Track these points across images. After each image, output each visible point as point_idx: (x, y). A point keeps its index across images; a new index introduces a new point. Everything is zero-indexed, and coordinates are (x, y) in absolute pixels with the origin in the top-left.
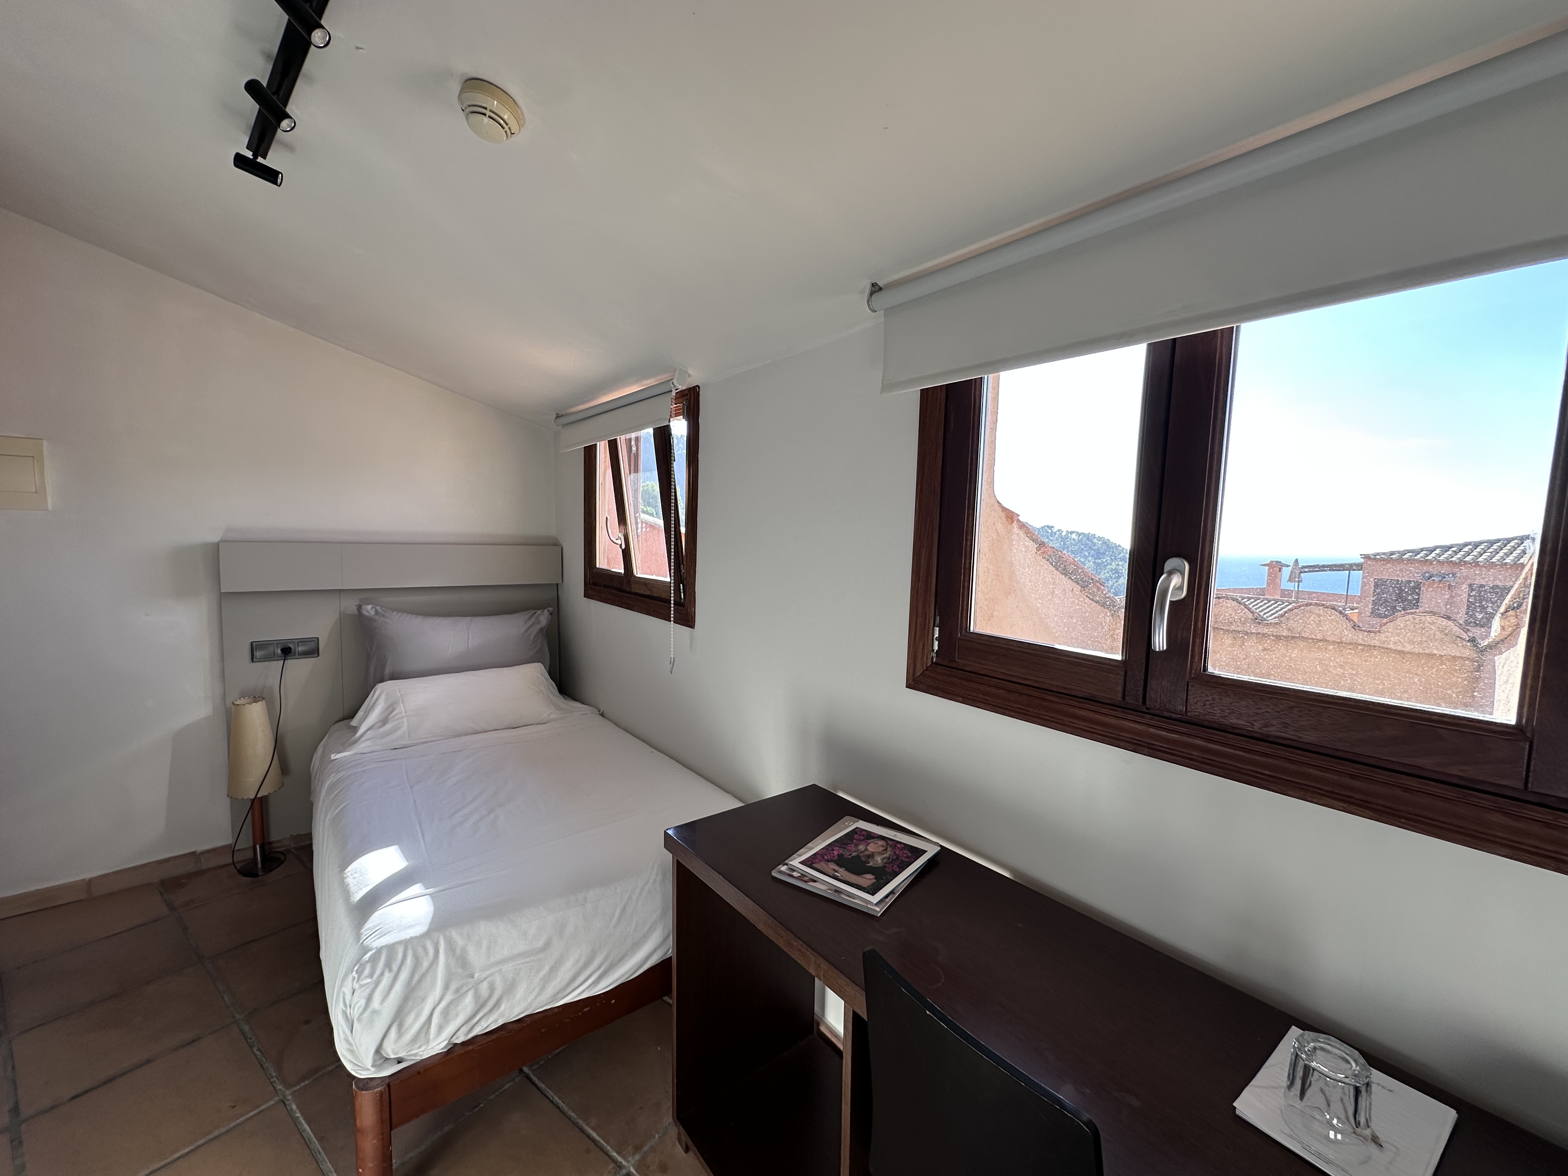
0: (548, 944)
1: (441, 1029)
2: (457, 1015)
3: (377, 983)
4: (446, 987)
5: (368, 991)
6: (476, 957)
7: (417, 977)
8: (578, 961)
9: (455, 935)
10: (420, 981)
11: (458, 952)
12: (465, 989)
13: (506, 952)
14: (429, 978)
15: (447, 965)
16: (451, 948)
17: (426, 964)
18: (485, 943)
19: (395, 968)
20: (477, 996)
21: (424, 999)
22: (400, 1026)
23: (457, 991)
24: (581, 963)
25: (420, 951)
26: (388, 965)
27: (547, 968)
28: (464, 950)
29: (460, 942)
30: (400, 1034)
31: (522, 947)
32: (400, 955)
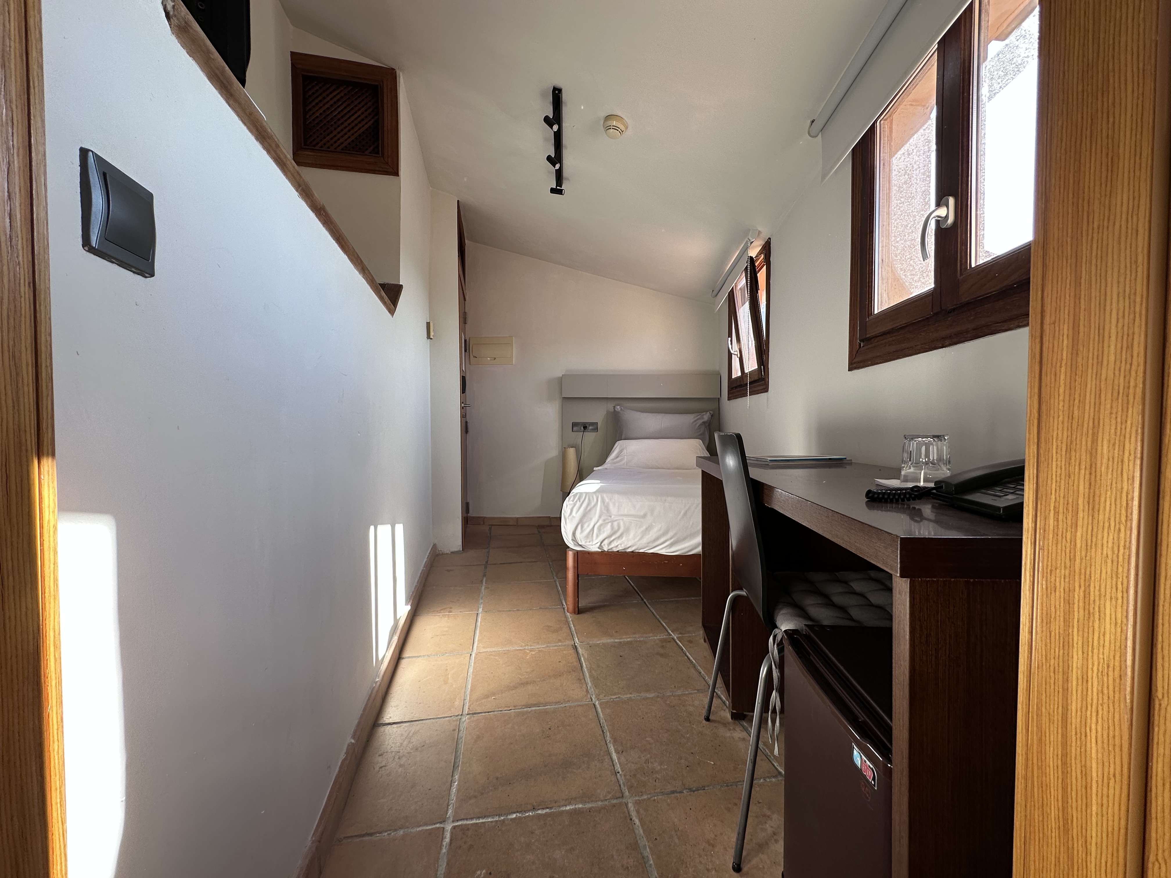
0: (644, 516)
1: (597, 536)
2: (604, 532)
3: (575, 505)
4: (600, 517)
5: (571, 507)
6: (613, 510)
7: (589, 508)
8: (660, 530)
9: (605, 496)
10: (590, 510)
11: (606, 504)
12: (607, 521)
13: (626, 512)
14: (593, 511)
15: (601, 508)
16: (603, 501)
17: (593, 504)
18: (617, 504)
19: (582, 500)
20: (612, 527)
21: (591, 519)
22: (582, 527)
23: (604, 520)
24: (661, 532)
25: (591, 498)
26: (579, 499)
27: (644, 527)
28: (608, 504)
29: (607, 500)
30: (582, 531)
31: (633, 512)
32: (584, 497)
